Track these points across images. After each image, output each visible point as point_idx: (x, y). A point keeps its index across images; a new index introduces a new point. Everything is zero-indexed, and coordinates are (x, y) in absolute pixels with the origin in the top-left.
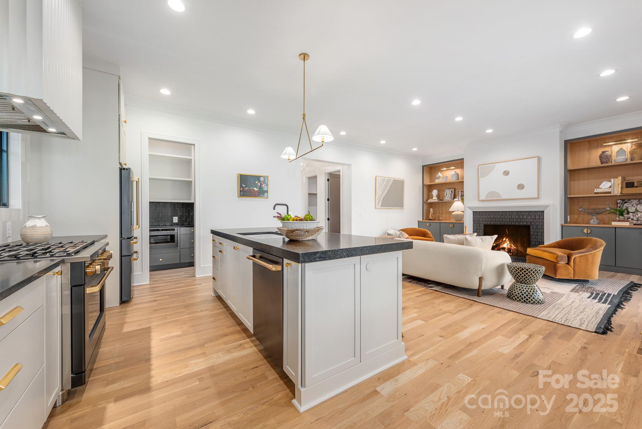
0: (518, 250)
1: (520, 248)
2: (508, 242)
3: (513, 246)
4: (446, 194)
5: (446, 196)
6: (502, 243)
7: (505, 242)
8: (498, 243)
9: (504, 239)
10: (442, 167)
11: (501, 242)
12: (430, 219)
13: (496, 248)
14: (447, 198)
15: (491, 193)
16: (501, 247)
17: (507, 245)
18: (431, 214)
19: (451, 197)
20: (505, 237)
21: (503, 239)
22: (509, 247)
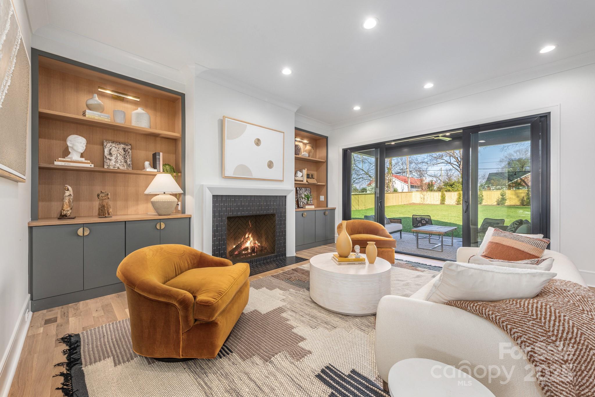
0: (262, 247)
1: (264, 243)
2: (252, 239)
3: (257, 243)
4: (110, 154)
5: (108, 157)
6: (245, 241)
7: (248, 240)
8: (239, 243)
9: (247, 236)
10: (104, 83)
11: (242, 240)
12: (62, 217)
13: (236, 252)
14: (113, 163)
15: (243, 167)
16: (243, 247)
17: (250, 243)
18: (69, 202)
19: (126, 162)
20: (248, 231)
21: (245, 236)
22: (253, 245)
